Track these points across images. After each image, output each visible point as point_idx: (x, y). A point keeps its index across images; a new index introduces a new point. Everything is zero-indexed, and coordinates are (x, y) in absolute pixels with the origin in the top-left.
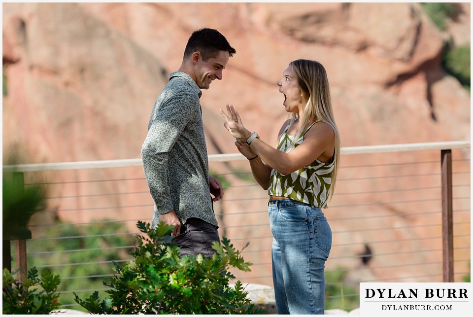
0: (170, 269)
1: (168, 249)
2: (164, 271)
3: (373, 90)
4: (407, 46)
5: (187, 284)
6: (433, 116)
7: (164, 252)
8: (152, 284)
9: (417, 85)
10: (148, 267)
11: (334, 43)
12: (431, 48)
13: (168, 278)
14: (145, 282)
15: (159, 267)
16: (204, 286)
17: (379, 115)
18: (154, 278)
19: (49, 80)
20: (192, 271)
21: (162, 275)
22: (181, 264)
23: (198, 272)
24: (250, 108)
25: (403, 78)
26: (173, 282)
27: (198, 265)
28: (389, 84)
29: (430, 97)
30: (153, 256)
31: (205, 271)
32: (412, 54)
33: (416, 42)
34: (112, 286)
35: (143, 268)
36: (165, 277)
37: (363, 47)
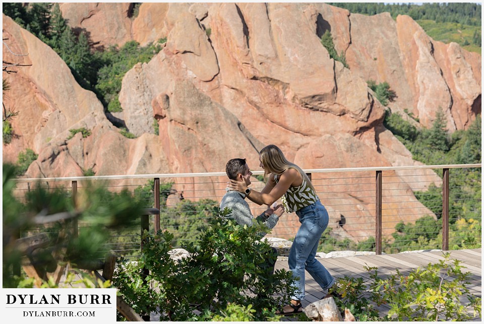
0: (230, 232)
1: (230, 221)
2: (227, 233)
3: (348, 135)
4: (366, 113)
5: (239, 240)
6: (379, 150)
7: (227, 223)
8: (220, 239)
9: (371, 133)
10: (218, 230)
11: (327, 111)
12: (378, 114)
13: (229, 236)
14: (217, 238)
15: (224, 230)
16: (247, 241)
17: (350, 149)
18: (222, 236)
19: (180, 127)
20: (241, 233)
21: (226, 234)
22: (236, 229)
23: (244, 233)
24: (282, 144)
25: (363, 129)
26: (231, 238)
27: (244, 230)
28: (356, 133)
29: (377, 140)
30: (221, 225)
31: (248, 233)
32: (368, 117)
33: (370, 111)
34: (201, 239)
35: (216, 230)
36: (227, 236)
37: (343, 113)
